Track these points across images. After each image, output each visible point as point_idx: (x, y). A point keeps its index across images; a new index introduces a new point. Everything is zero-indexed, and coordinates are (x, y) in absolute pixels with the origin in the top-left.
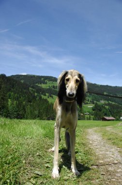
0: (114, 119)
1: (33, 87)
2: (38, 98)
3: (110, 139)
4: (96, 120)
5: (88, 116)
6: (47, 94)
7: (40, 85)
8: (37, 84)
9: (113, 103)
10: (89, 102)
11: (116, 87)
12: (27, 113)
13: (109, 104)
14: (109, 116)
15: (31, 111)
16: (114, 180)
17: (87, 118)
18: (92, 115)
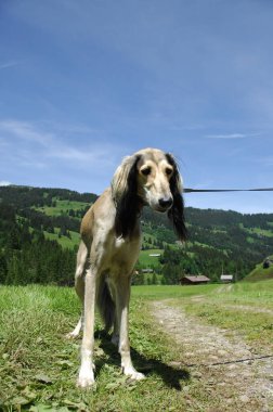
0: (207, 279)
1: (23, 214)
2: (35, 239)
3: (203, 315)
4: (168, 284)
5: (151, 276)
6: (57, 230)
7: (40, 209)
8: (33, 207)
9: (204, 246)
10: (151, 246)
11: (209, 210)
12: (10, 274)
13: (195, 249)
14: (196, 274)
15: (20, 269)
16: (223, 384)
17: (148, 280)
18: (160, 273)
